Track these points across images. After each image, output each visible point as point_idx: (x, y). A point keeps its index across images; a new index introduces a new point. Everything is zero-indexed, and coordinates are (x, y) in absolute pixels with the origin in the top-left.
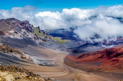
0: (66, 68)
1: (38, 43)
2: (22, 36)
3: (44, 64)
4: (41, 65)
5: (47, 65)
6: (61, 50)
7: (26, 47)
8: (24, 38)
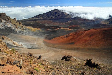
0: (50, 49)
1: (18, 31)
2: (3, 26)
3: (31, 48)
4: (29, 48)
5: (33, 48)
6: (37, 36)
7: (9, 35)
8: (5, 28)
